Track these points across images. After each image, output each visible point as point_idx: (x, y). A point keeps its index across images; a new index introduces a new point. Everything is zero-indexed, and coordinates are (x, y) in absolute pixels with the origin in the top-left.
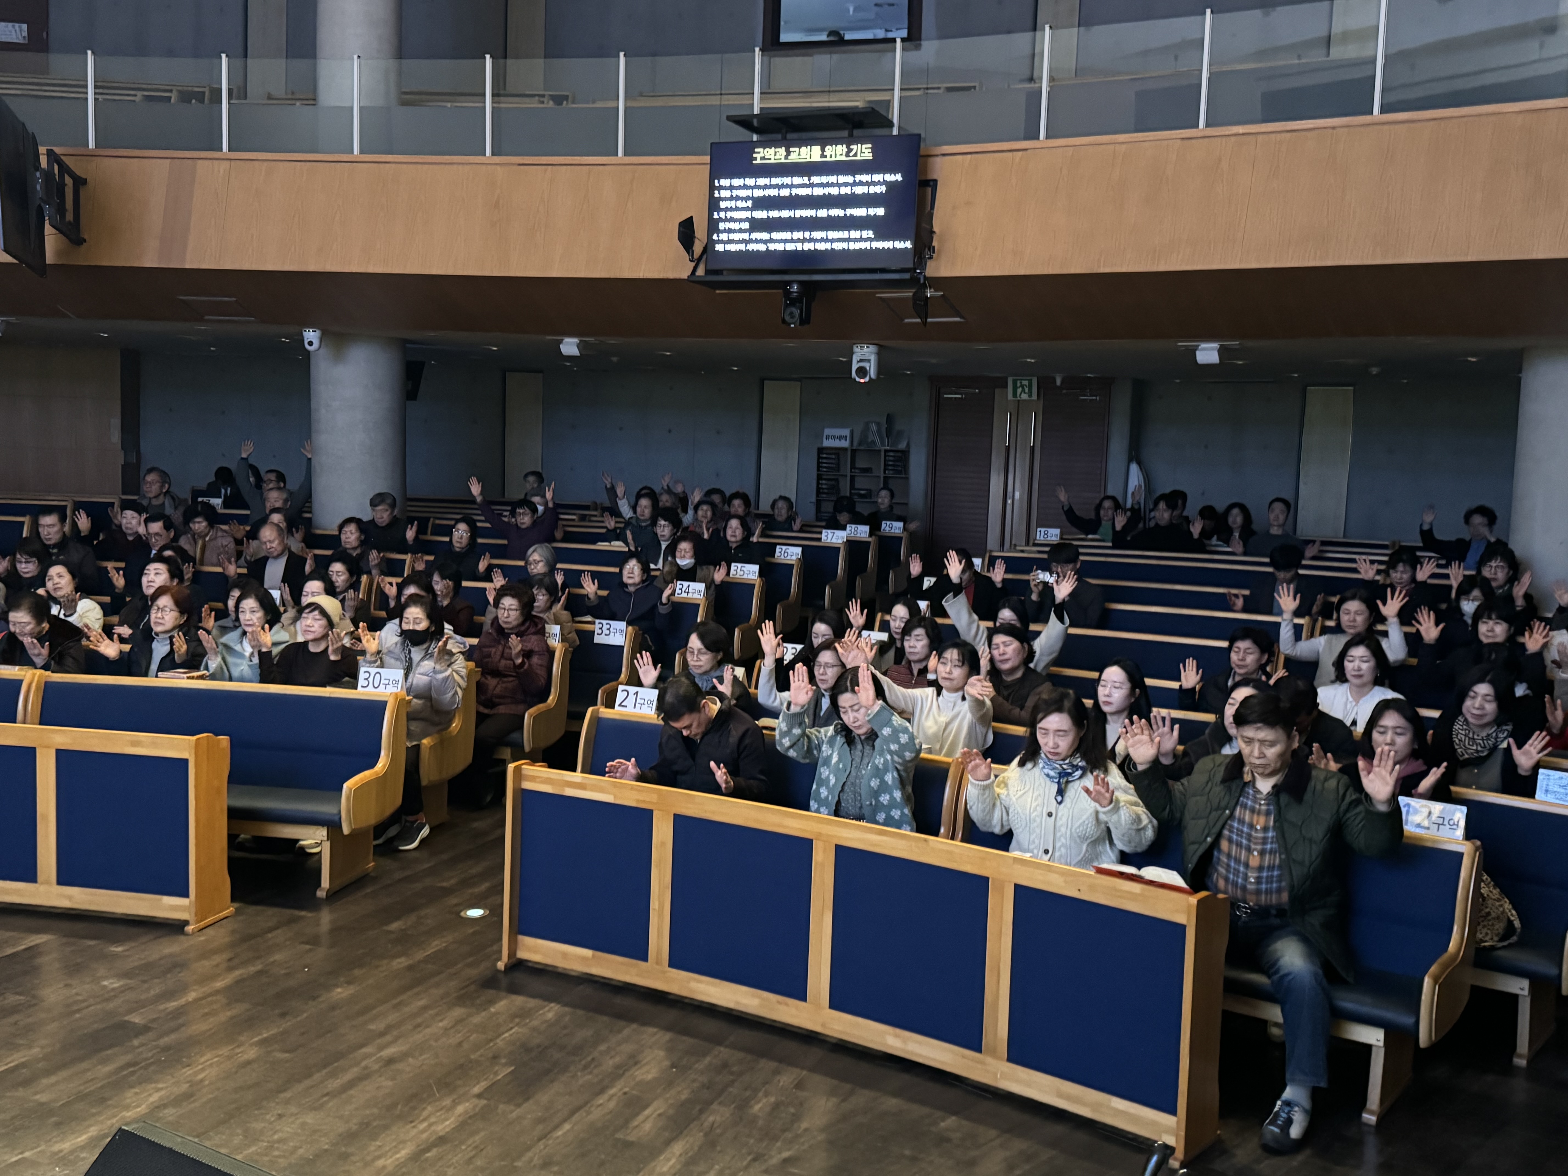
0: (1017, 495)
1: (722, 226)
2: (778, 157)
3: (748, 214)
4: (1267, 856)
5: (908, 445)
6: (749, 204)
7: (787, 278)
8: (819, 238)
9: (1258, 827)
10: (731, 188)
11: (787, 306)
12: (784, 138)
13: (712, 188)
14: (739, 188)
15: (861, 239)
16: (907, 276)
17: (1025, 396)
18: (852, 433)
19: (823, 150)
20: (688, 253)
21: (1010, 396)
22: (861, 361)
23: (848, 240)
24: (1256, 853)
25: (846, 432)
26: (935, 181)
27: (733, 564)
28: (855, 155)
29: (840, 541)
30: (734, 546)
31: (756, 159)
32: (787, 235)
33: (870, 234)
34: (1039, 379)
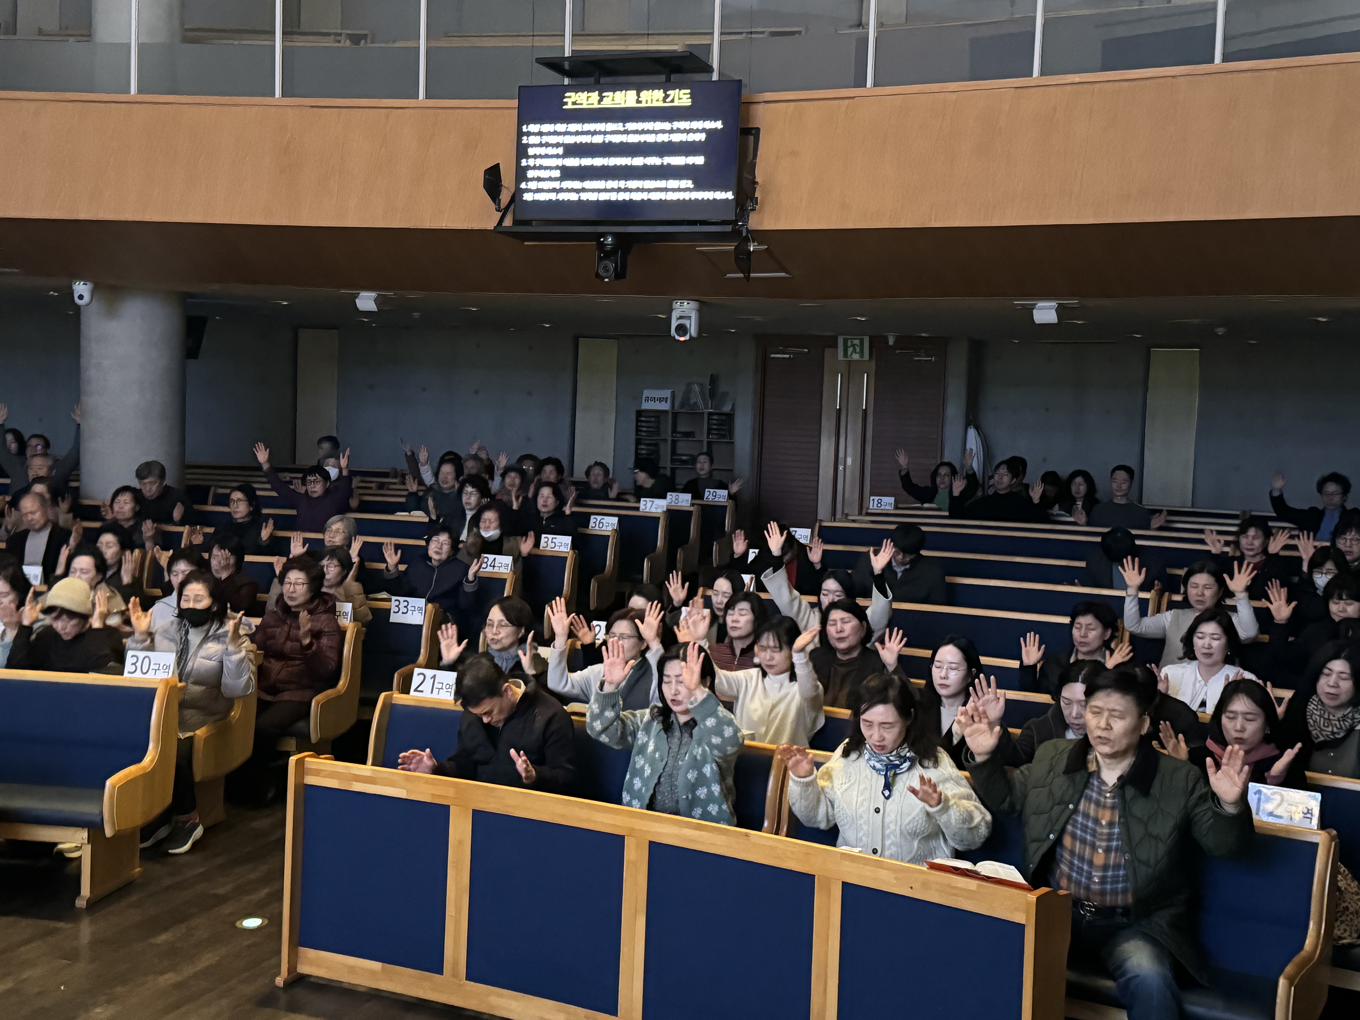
0: (849, 461)
1: (530, 174)
2: (590, 101)
3: (560, 162)
4: (1113, 854)
5: (733, 409)
6: (560, 151)
7: (601, 229)
8: (634, 187)
9: (1104, 823)
10: (540, 134)
11: (601, 259)
12: (597, 82)
13: (520, 134)
14: (549, 134)
15: (679, 190)
16: (729, 228)
17: (856, 357)
18: (673, 394)
19: (638, 95)
20: (495, 203)
21: (841, 357)
22: (681, 318)
23: (666, 190)
24: (1100, 851)
25: (667, 393)
26: (758, 130)
27: (543, 536)
28: (672, 101)
29: (660, 510)
30: (545, 516)
31: (566, 103)
32: (600, 184)
33: (689, 184)
34: (871, 338)
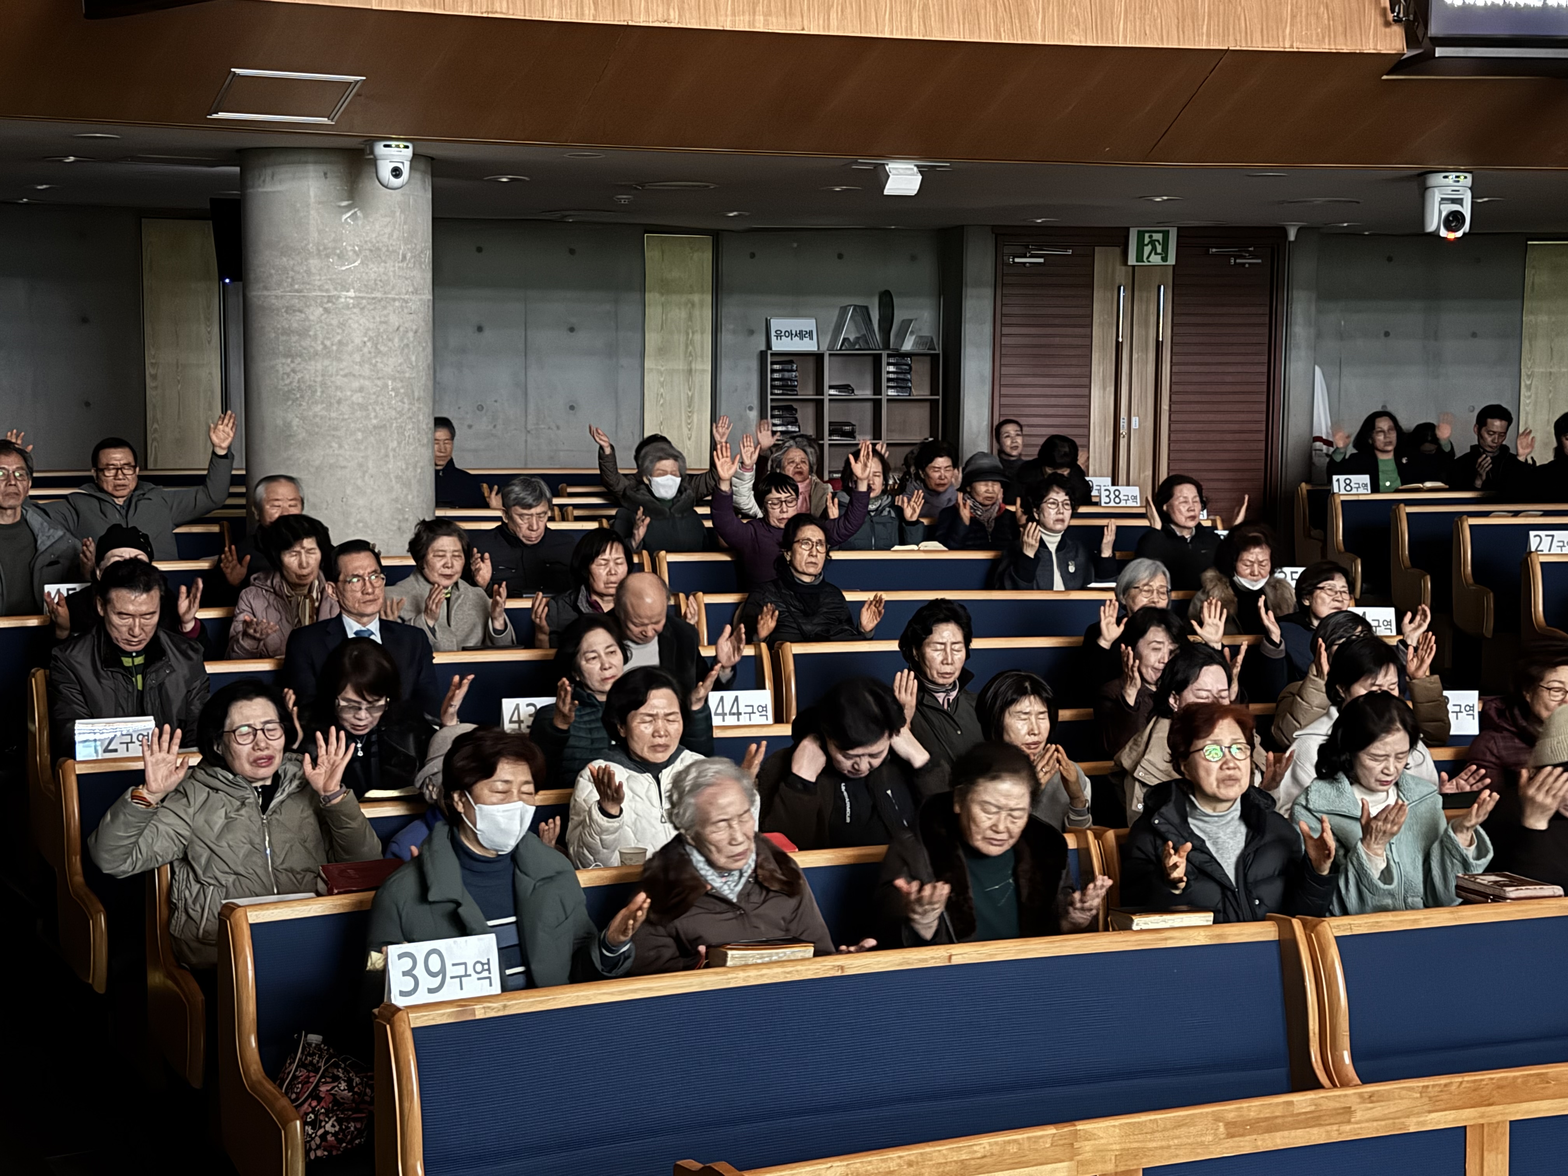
0: (1135, 421)
17: (1156, 260)
18: (819, 325)
25: (809, 324)
34: (1179, 229)
